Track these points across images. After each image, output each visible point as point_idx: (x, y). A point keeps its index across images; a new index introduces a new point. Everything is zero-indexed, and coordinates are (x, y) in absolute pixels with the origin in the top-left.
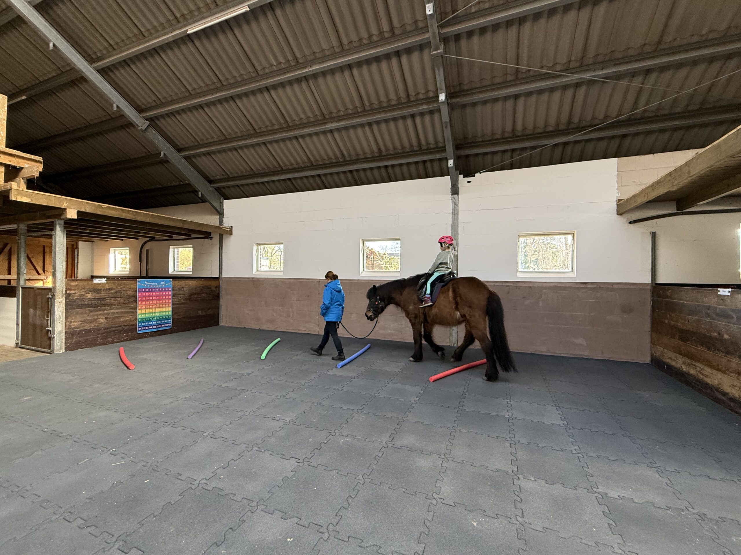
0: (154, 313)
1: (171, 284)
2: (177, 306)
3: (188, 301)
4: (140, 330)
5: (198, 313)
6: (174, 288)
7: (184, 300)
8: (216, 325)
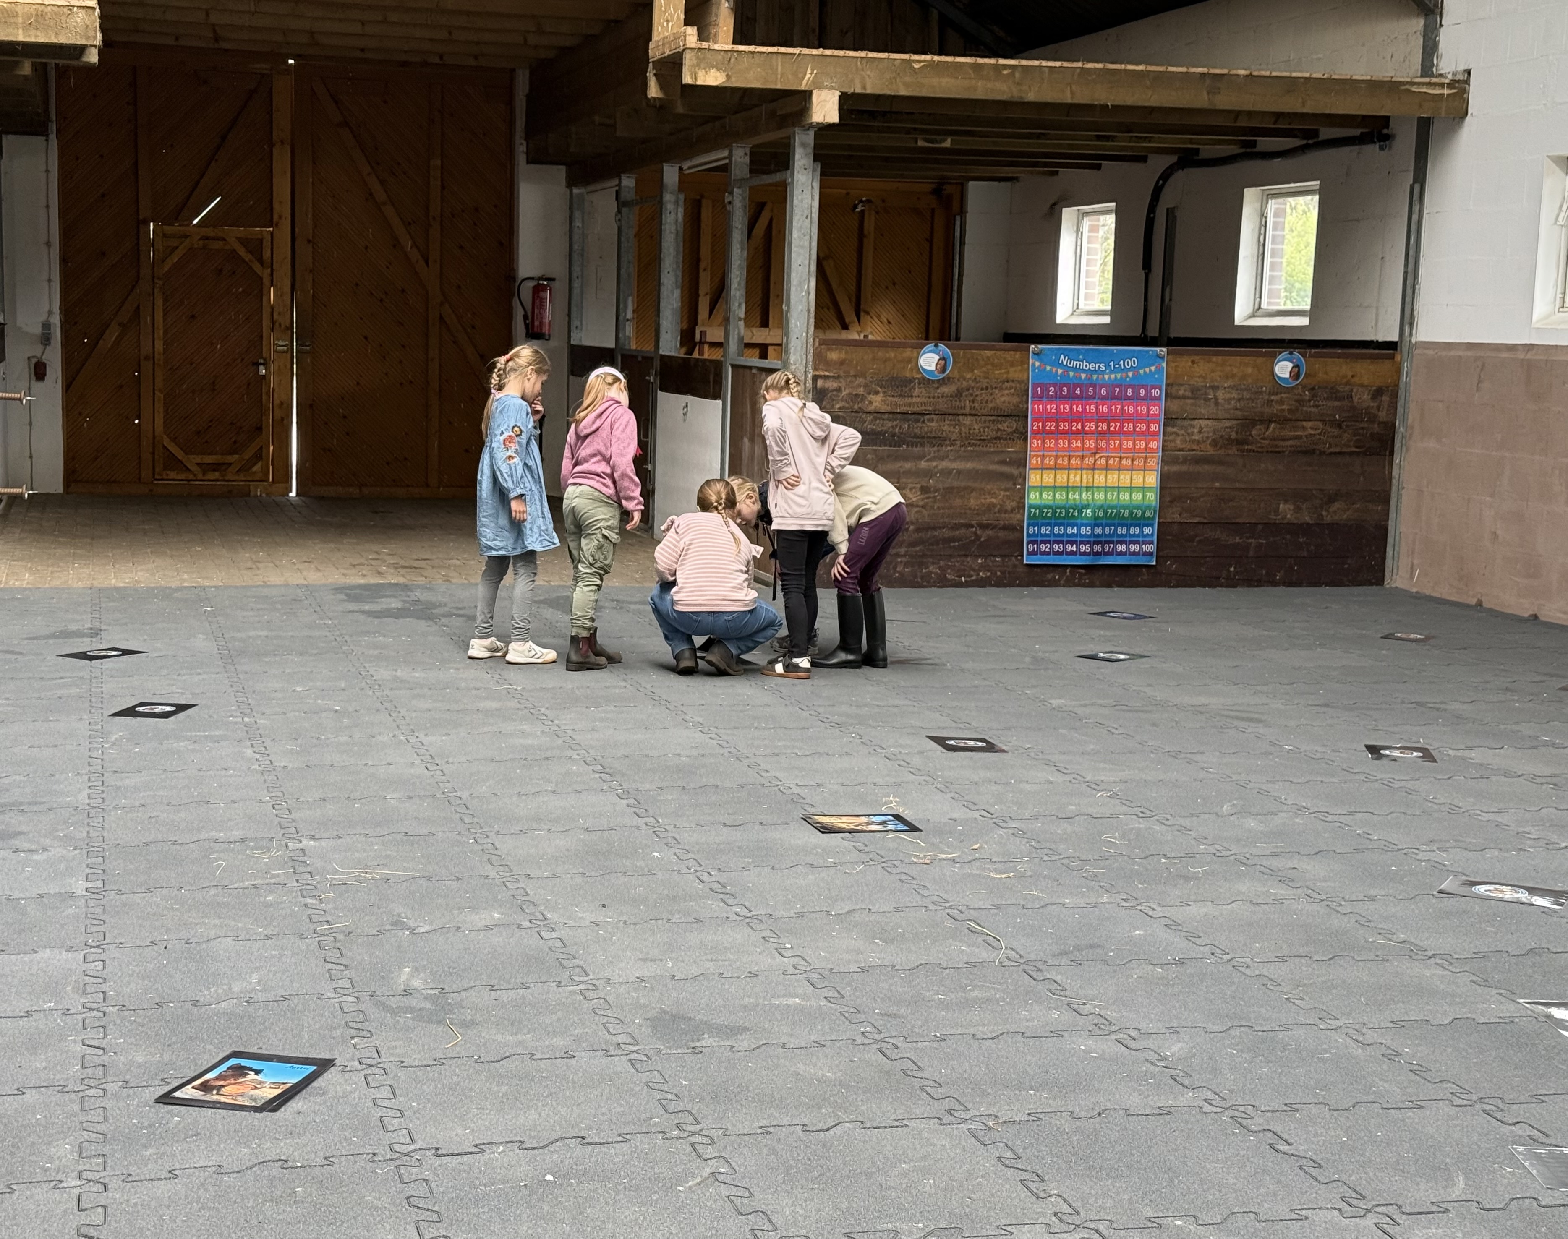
0: (1088, 488)
1: (1159, 370)
2: (1184, 468)
3: (1234, 451)
4: (1033, 553)
5: (1277, 511)
6: (1173, 390)
7: (1214, 443)
8: (1370, 583)
